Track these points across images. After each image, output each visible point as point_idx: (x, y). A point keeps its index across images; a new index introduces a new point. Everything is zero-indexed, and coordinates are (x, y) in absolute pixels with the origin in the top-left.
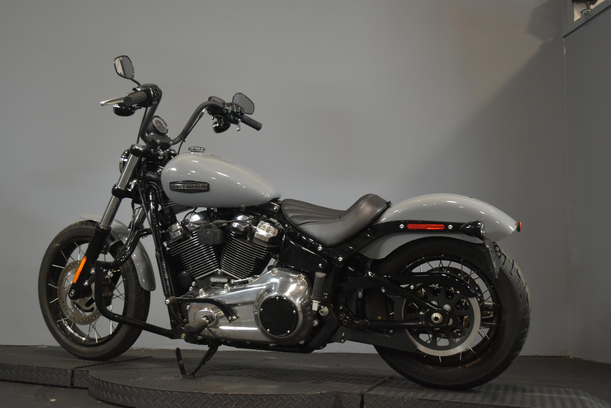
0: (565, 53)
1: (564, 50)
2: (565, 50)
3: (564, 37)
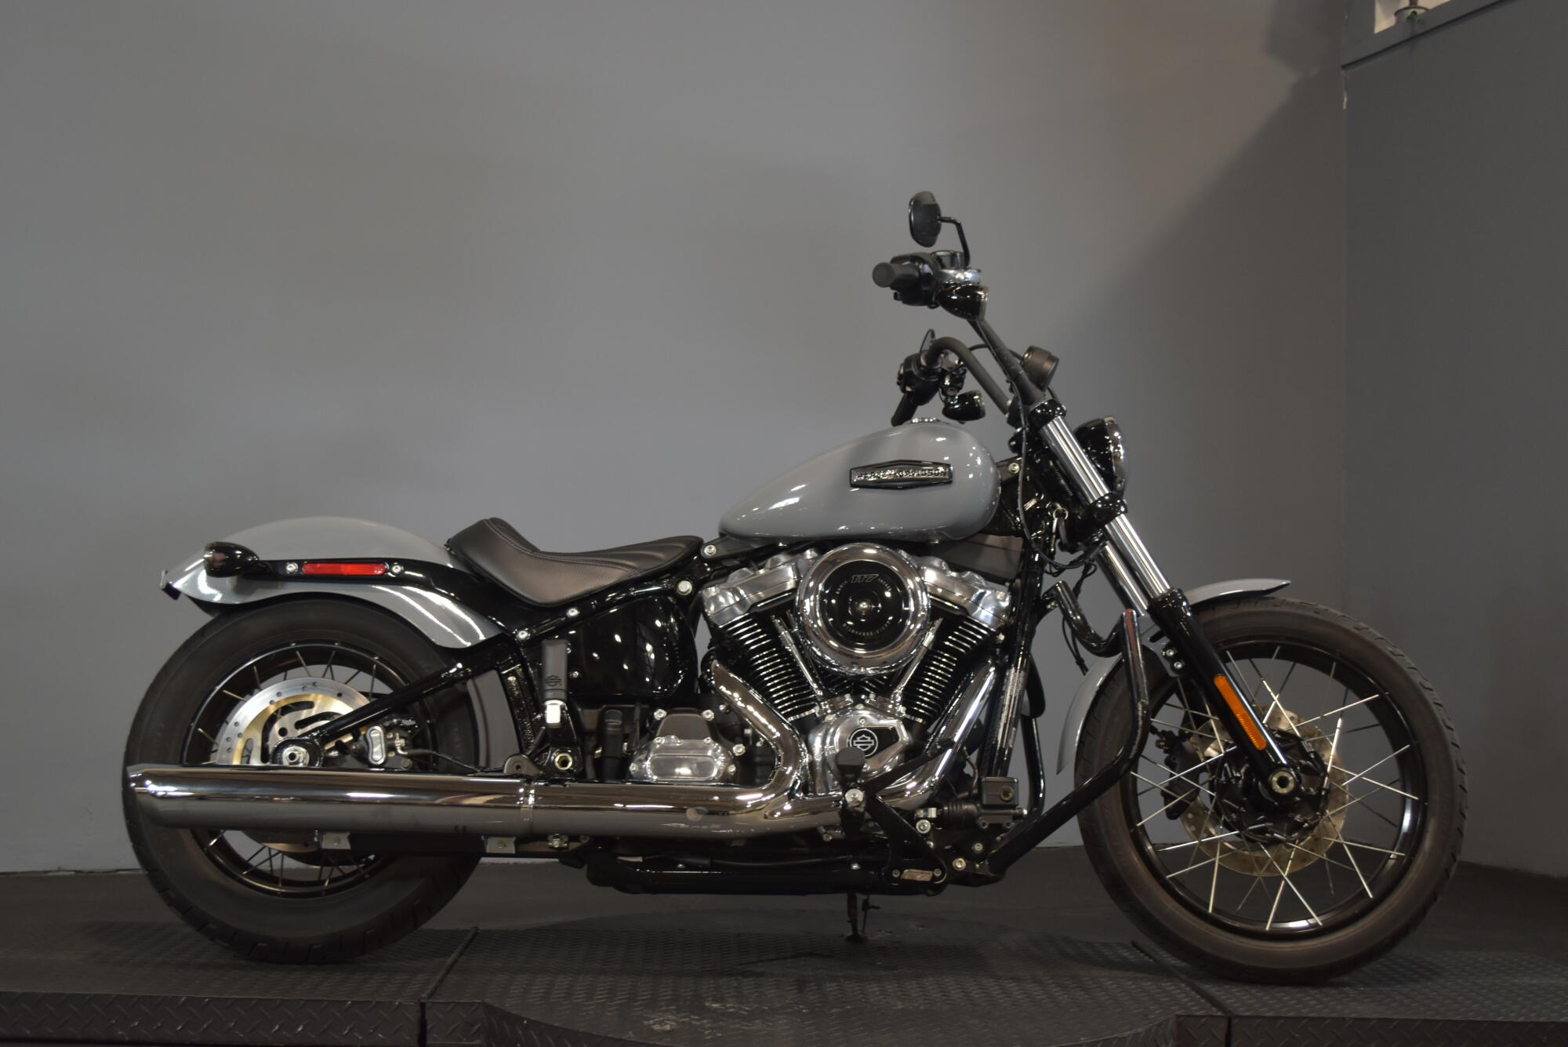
0: (1345, 107)
1: (1343, 101)
2: (1346, 99)
3: (1344, 67)
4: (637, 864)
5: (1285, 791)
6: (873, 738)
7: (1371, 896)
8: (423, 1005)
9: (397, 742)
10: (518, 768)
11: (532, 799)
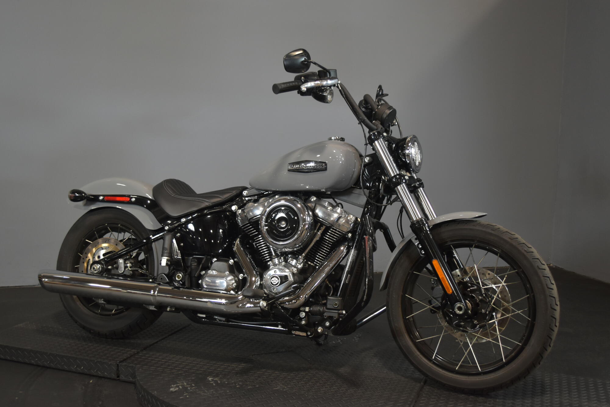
4: (203, 318)
5: (461, 313)
6: (278, 279)
7: (504, 361)
8: (118, 364)
9: (128, 265)
10: (161, 279)
11: (156, 293)
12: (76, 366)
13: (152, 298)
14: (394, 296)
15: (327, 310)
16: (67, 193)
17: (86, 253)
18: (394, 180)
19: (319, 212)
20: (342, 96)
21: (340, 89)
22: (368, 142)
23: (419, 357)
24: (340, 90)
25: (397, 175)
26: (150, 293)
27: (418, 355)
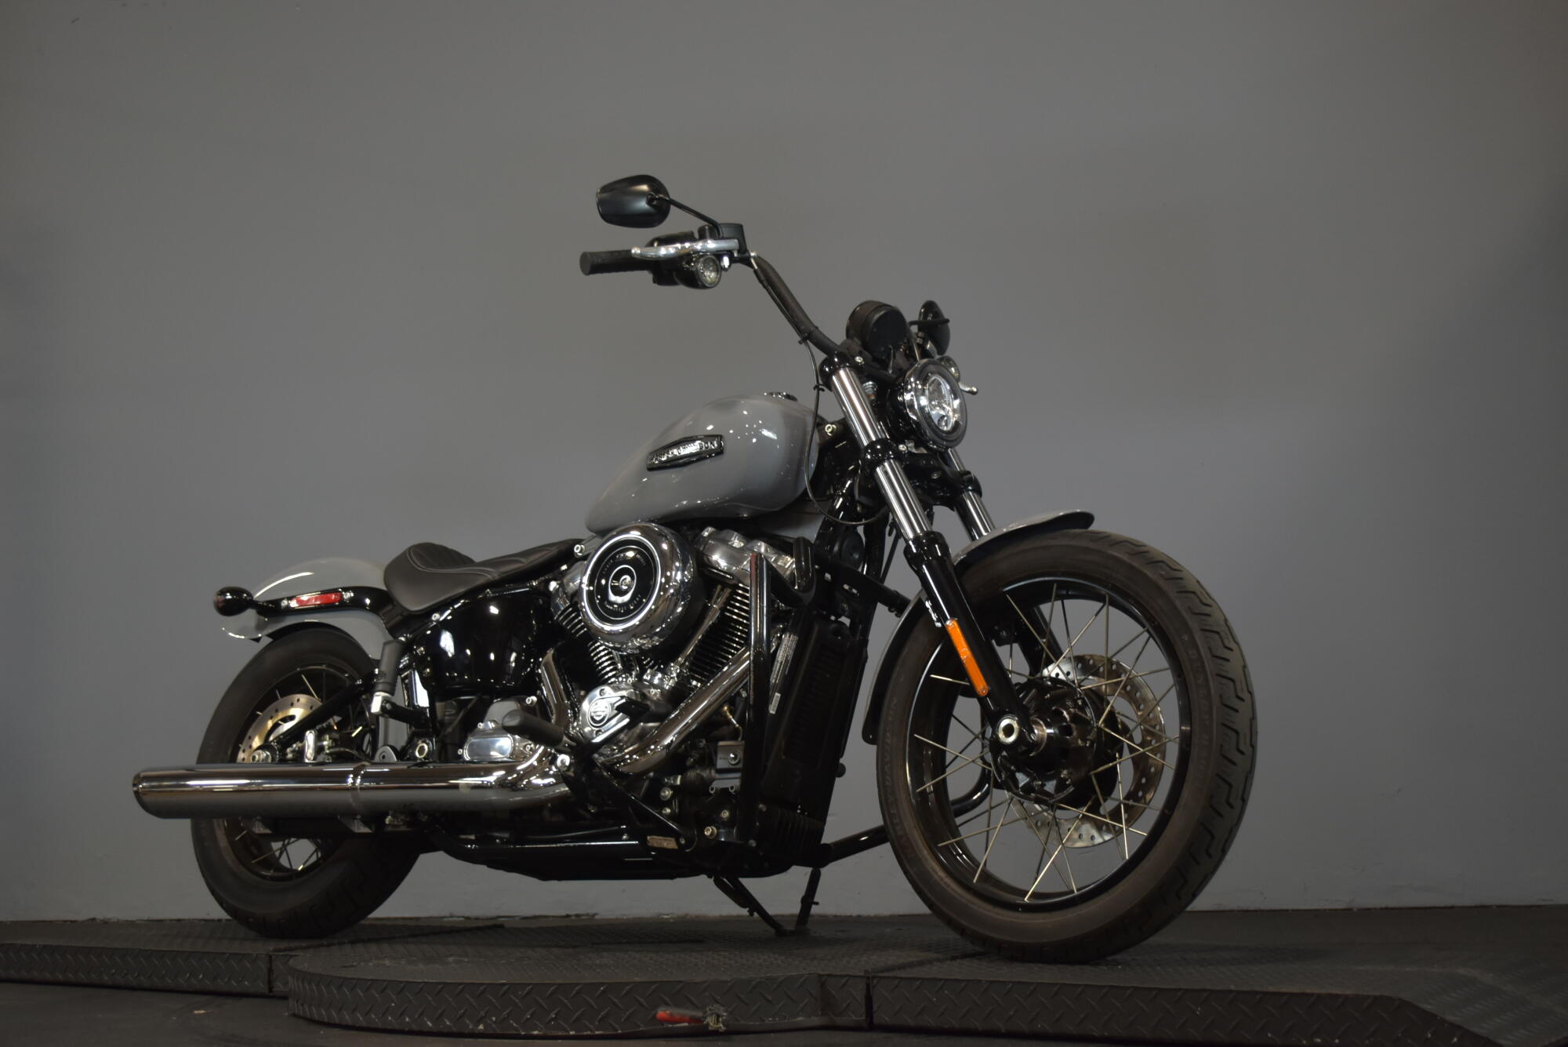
4: (470, 842)
5: (1011, 739)
6: (607, 708)
7: (1127, 858)
8: (270, 957)
9: (325, 743)
10: (384, 757)
11: (358, 781)
12: (188, 975)
13: (348, 797)
14: (889, 741)
15: (717, 776)
16: (211, 597)
17: (250, 738)
18: (869, 457)
19: (719, 559)
20: (760, 285)
21: (756, 267)
22: (821, 382)
23: (942, 883)
24: (755, 272)
25: (879, 441)
26: (346, 782)
27: (942, 879)
